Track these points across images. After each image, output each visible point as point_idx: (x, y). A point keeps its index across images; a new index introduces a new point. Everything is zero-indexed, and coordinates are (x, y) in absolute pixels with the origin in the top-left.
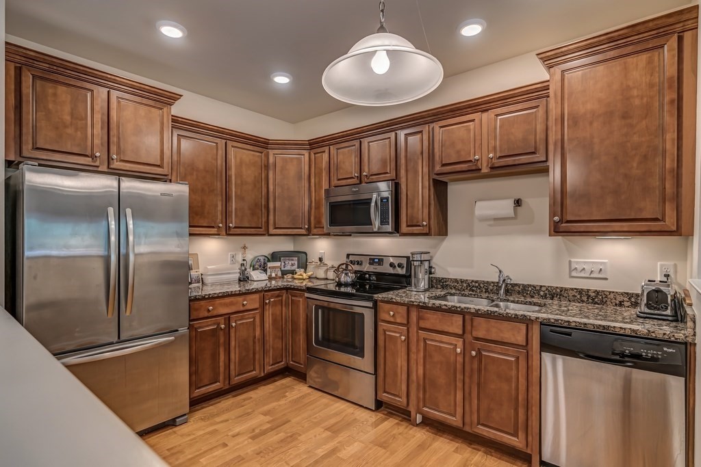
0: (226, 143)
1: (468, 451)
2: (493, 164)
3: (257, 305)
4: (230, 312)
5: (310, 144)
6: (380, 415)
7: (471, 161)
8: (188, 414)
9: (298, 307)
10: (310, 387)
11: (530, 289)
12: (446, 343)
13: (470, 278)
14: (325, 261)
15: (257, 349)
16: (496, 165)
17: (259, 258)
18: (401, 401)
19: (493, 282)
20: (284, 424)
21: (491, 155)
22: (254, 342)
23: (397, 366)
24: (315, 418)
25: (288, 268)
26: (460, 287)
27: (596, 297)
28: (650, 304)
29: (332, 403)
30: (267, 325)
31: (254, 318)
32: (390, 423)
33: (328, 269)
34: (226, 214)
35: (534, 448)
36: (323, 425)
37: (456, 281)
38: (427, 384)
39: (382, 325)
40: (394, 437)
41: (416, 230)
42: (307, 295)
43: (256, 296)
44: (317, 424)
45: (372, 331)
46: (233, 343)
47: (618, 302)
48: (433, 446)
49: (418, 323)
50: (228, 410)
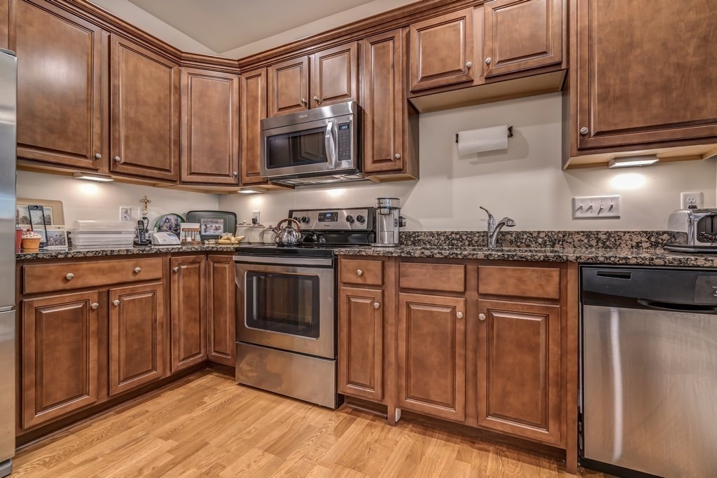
0: (109, 37)
1: (474, 454)
2: (491, 72)
3: (159, 274)
4: (110, 282)
5: (241, 66)
6: (343, 415)
7: (460, 70)
8: (13, 459)
9: (223, 276)
10: (241, 384)
11: (525, 236)
12: (441, 306)
13: (449, 230)
14: (260, 221)
15: (159, 338)
16: (494, 73)
17: (169, 217)
18: (372, 394)
19: (478, 232)
20: (197, 451)
21: (488, 59)
22: (154, 328)
23: (368, 344)
24: (249, 432)
25: (211, 232)
26: (437, 241)
27: (608, 239)
28: (703, 235)
29: (273, 405)
30: (175, 303)
31: (154, 292)
32: (359, 426)
33: (264, 231)
34: (110, 141)
35: (570, 440)
36: (260, 444)
37: (432, 234)
38: (411, 367)
39: (345, 291)
40: (369, 448)
41: (384, 166)
42: (235, 258)
43: (158, 261)
44: (251, 443)
45: (331, 300)
46: (114, 332)
47: (634, 244)
48: (427, 455)
49: (398, 281)
50: (100, 438)
